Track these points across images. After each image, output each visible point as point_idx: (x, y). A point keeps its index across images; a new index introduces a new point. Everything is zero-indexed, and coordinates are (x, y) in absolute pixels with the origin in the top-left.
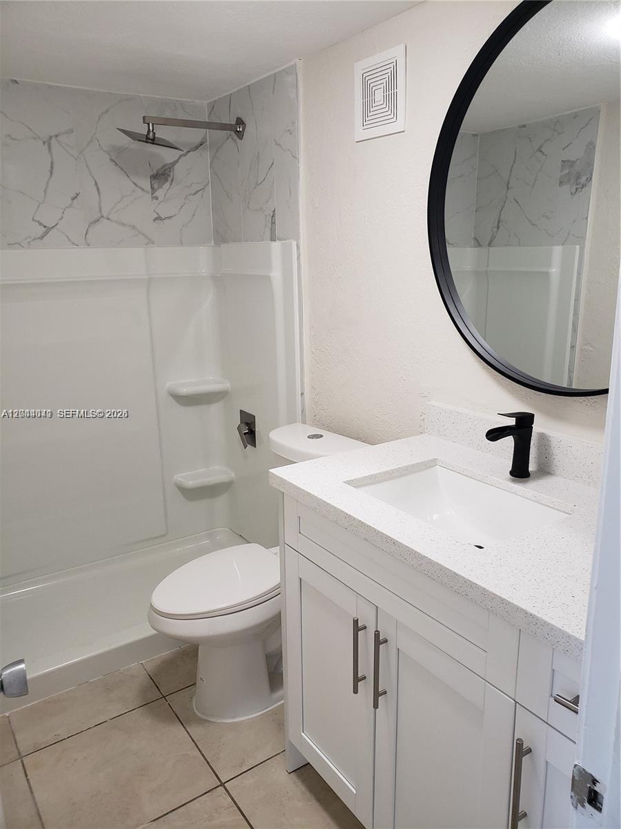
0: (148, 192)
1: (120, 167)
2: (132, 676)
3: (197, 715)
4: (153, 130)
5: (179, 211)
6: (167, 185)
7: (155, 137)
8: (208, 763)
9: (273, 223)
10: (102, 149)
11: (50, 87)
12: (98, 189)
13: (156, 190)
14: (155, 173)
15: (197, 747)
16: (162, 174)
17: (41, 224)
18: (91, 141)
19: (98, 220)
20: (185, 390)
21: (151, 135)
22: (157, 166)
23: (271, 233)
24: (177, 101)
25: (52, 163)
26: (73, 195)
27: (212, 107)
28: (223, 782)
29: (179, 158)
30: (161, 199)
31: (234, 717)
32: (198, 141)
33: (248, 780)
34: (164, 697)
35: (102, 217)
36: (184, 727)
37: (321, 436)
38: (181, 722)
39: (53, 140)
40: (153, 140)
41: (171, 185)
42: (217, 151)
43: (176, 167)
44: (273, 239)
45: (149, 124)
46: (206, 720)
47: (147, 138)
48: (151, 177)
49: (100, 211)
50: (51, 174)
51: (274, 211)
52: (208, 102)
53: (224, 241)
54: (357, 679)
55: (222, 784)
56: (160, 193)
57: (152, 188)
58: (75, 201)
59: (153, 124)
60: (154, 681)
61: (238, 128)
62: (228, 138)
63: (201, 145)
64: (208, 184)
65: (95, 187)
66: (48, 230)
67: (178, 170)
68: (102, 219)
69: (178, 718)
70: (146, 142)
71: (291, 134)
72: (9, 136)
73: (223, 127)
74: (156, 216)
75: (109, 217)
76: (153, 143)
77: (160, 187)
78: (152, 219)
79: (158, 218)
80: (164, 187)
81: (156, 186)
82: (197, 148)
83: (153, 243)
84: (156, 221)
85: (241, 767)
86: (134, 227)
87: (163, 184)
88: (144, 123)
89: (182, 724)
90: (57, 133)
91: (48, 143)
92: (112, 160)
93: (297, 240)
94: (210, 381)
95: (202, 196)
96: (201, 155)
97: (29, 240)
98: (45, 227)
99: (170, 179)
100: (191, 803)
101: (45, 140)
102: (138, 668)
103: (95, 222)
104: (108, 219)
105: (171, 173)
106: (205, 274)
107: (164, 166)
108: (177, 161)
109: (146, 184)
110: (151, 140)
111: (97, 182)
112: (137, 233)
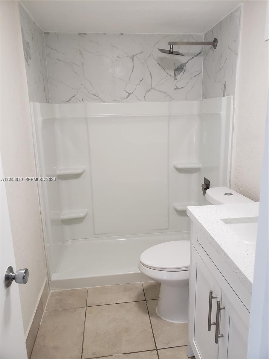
0: (173, 77)
1: (161, 66)
2: (137, 287)
3: (156, 313)
4: (172, 48)
5: (187, 85)
6: (182, 73)
7: (173, 51)
8: (154, 337)
9: (225, 88)
10: (154, 59)
11: (135, 35)
12: (151, 76)
13: (177, 75)
14: (177, 68)
15: (152, 328)
16: (180, 69)
17: (127, 92)
18: (150, 56)
19: (150, 90)
20: (180, 166)
21: (171, 50)
22: (178, 65)
23: (224, 93)
24: (190, 34)
25: (133, 67)
26: (140, 80)
27: (206, 35)
28: (157, 349)
29: (188, 61)
30: (178, 79)
31: (172, 320)
32: (199, 52)
33: (169, 352)
34: (146, 301)
35: (152, 88)
36: (149, 317)
37: (231, 194)
38: (149, 314)
39: (135, 57)
40: (172, 52)
41: (184, 73)
42: (206, 56)
43: (186, 65)
44: (224, 96)
45: (171, 45)
46: (159, 317)
47: (170, 51)
48: (175, 70)
49: (151, 86)
50: (133, 71)
51: (225, 82)
52: (204, 33)
53: (206, 98)
54: (210, 324)
55: (157, 350)
56: (178, 77)
57: (175, 75)
58: (141, 82)
59: (173, 45)
60: (144, 292)
61: (214, 43)
62: (210, 49)
63: (199, 54)
64: (201, 72)
65: (150, 76)
66: (130, 94)
67: (187, 66)
68: (152, 89)
69: (148, 312)
70: (169, 53)
71: (235, 42)
72: (118, 56)
73: (208, 43)
74: (176, 87)
75: (155, 88)
76: (172, 54)
77: (179, 74)
78: (174, 89)
79: (177, 88)
80: (180, 74)
81: (177, 74)
82: (197, 55)
83: (173, 100)
84: (176, 90)
85: (167, 344)
86: (165, 93)
87: (180, 73)
88: (169, 45)
89: (149, 315)
90: (136, 54)
91: (132, 58)
92: (158, 63)
93: (234, 95)
94: (193, 163)
95: (198, 78)
96: (199, 59)
97: (122, 99)
98: (128, 93)
99: (183, 70)
100: (141, 353)
101: (131, 57)
102: (140, 284)
103: (149, 91)
104: (155, 89)
105: (184, 68)
106: (195, 114)
107: (181, 64)
108: (187, 62)
109: (172, 73)
110: (171, 52)
111: (151, 73)
112: (166, 95)
